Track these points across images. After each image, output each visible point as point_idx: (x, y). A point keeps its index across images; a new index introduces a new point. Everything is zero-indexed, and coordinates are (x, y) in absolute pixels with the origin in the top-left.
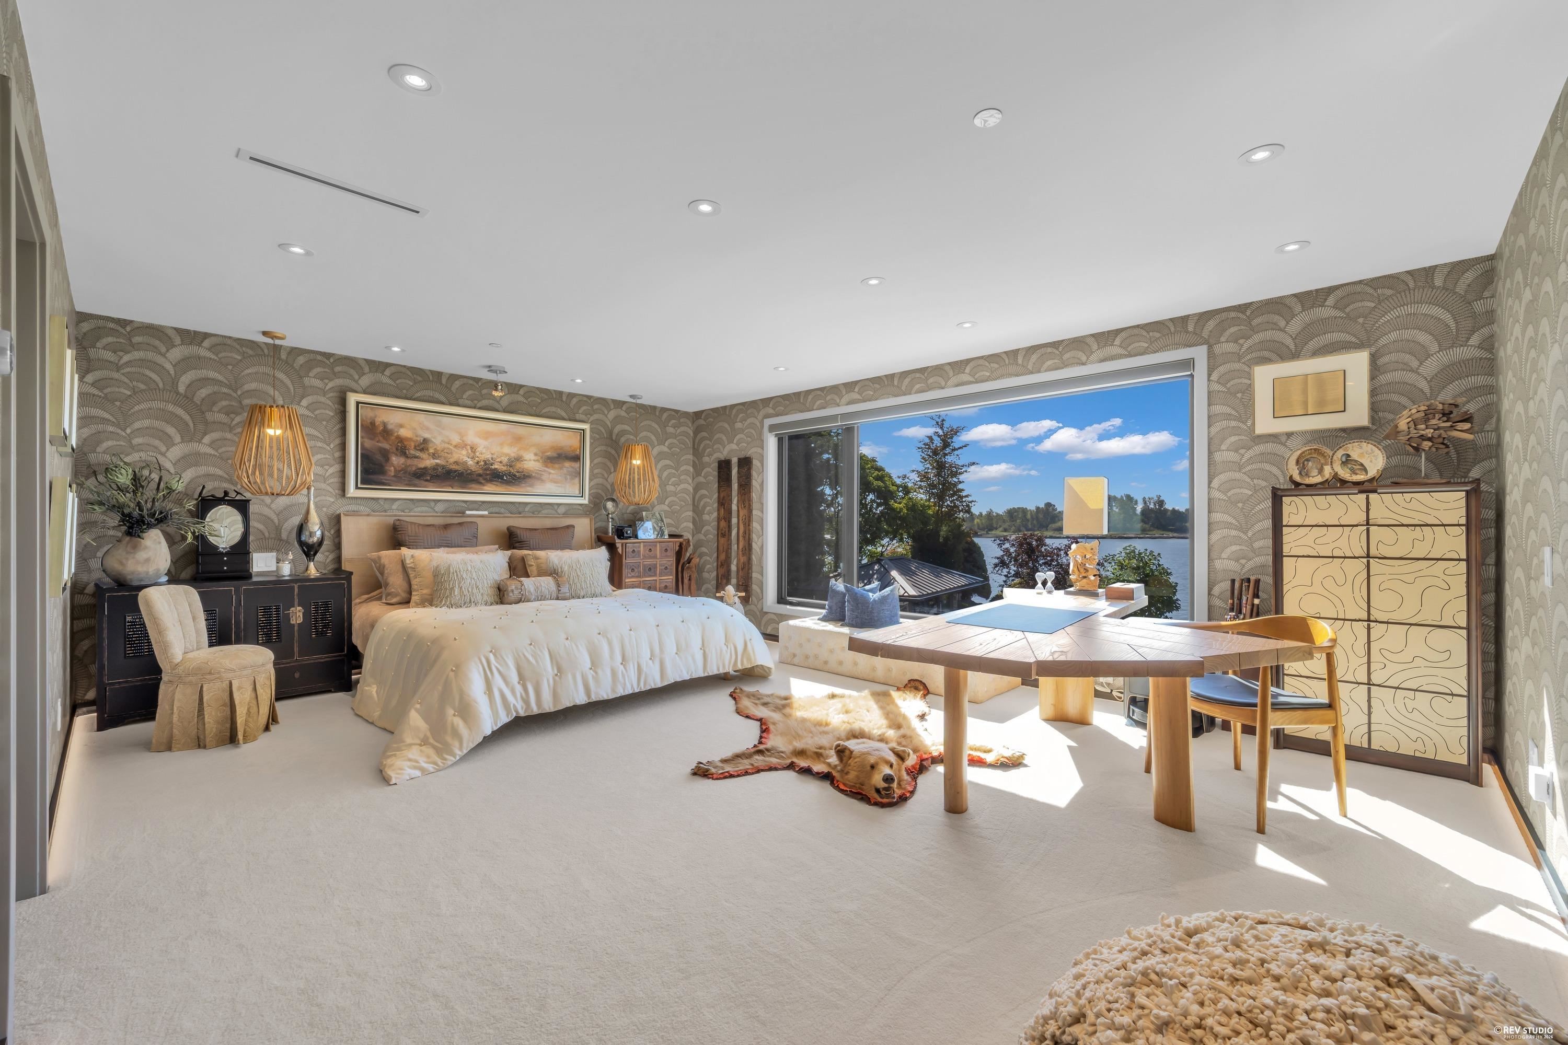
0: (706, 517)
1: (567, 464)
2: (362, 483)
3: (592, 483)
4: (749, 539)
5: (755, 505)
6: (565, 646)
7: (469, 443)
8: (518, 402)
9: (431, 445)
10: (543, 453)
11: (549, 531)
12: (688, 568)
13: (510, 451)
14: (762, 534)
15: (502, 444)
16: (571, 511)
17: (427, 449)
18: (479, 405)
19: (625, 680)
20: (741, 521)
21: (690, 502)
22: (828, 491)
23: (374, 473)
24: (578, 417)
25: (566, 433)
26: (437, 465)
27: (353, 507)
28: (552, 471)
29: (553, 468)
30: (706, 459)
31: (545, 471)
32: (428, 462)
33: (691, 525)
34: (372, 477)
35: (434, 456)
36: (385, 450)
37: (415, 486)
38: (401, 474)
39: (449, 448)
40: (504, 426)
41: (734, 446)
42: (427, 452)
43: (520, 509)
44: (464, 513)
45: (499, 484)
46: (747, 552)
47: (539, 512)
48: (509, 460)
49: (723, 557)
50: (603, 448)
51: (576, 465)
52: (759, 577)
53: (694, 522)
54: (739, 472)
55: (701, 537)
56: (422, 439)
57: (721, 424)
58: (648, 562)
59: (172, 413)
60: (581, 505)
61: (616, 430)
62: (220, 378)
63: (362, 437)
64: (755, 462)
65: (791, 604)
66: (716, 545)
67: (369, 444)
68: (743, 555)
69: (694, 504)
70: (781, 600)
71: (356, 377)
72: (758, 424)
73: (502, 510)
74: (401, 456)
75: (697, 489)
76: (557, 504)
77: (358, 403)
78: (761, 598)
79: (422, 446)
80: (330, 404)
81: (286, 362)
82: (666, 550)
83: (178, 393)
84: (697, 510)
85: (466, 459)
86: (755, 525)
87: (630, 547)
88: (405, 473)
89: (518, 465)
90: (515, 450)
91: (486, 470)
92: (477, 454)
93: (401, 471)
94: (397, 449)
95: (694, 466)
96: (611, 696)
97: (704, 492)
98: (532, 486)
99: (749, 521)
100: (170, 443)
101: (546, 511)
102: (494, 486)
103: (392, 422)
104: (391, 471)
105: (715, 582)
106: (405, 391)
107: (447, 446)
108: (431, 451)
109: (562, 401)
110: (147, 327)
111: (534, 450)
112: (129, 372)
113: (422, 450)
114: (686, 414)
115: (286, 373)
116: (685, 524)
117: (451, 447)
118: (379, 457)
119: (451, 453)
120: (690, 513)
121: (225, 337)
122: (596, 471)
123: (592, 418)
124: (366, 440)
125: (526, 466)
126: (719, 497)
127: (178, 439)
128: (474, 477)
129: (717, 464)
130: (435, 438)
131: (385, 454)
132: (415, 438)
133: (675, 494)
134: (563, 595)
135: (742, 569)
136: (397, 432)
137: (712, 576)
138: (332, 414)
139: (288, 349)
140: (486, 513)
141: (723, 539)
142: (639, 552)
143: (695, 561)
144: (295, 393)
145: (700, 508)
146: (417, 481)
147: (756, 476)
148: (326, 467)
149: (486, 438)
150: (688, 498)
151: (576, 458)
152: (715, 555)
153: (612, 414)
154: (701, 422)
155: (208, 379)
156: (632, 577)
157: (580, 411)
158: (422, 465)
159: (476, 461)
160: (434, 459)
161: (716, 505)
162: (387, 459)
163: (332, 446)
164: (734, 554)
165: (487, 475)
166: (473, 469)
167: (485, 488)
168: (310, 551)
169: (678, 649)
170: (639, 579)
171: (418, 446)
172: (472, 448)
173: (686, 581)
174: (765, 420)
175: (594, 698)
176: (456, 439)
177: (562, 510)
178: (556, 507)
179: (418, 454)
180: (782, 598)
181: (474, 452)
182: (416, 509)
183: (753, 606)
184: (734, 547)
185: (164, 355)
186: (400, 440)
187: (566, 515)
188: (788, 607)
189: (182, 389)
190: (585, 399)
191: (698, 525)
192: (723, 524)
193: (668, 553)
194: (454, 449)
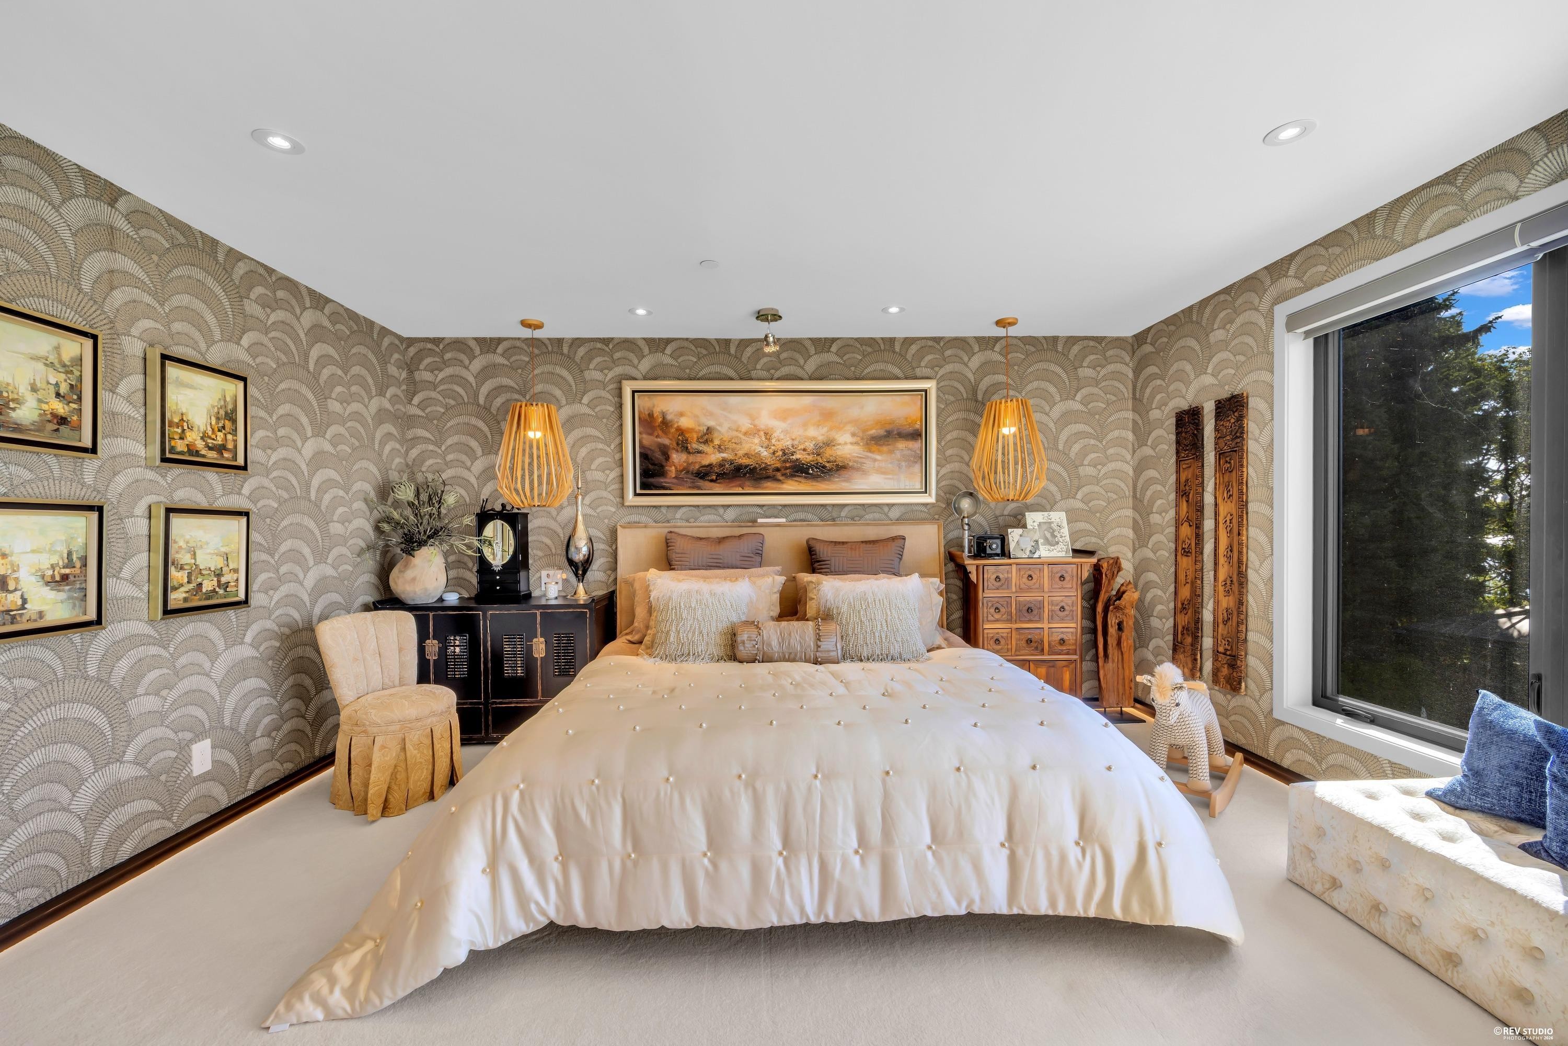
0: (1155, 518)
1: (902, 445)
2: (642, 487)
3: (943, 471)
4: (1240, 562)
5: (1254, 494)
6: (658, 794)
7: (763, 427)
8: (829, 363)
9: (716, 435)
10: (864, 431)
11: (864, 545)
12: (1118, 608)
13: (817, 433)
14: (1270, 553)
15: (805, 425)
16: (911, 515)
17: (712, 441)
18: (776, 375)
19: (782, 894)
20: (1221, 525)
21: (1128, 492)
22: (1493, 464)
23: (653, 475)
24: (918, 372)
25: (898, 398)
26: (724, 460)
27: (634, 518)
28: (878, 457)
29: (880, 452)
30: (1155, 414)
31: (867, 457)
32: (713, 457)
33: (1130, 533)
34: (651, 480)
35: (720, 449)
36: (665, 446)
37: (699, 488)
38: (683, 475)
39: (737, 437)
40: (807, 400)
41: (1208, 380)
42: (712, 445)
43: (835, 514)
44: (755, 521)
45: (803, 480)
46: (1235, 587)
47: (861, 517)
48: (816, 445)
49: (1185, 592)
50: (961, 415)
51: (916, 445)
52: (1264, 641)
53: (1136, 527)
54: (1217, 430)
55: (1147, 553)
56: (705, 429)
57: (1182, 343)
58: (1027, 598)
59: (474, 426)
60: (925, 505)
61: (983, 386)
62: (512, 384)
63: (640, 433)
64: (1255, 404)
65: (1350, 714)
66: (1173, 569)
67: (648, 440)
68: (1228, 593)
69: (1135, 496)
70: (1321, 699)
71: (636, 361)
72: (1261, 322)
73: (810, 516)
74: (682, 451)
75: (1139, 470)
76: (888, 505)
77: (634, 392)
78: (1267, 688)
79: (705, 438)
80: (611, 397)
81: (569, 357)
82: (1062, 578)
83: (479, 405)
84: (1141, 506)
85: (759, 449)
86: (1254, 533)
87: (990, 573)
88: (688, 472)
89: (829, 453)
90: (824, 430)
91: (785, 461)
92: (773, 441)
93: (681, 471)
94: (678, 444)
95: (1135, 429)
96: (747, 925)
97: (1152, 473)
98: (848, 480)
99: (1240, 524)
100: (474, 458)
101: (870, 516)
102: (796, 483)
103: (671, 410)
104: (672, 471)
105: (1170, 637)
106: (687, 371)
107: (735, 434)
108: (717, 442)
109: (894, 352)
110: (454, 342)
111: (850, 428)
112: (442, 390)
113: (706, 442)
114: (1118, 342)
115: (568, 370)
116: (1117, 531)
117: (741, 435)
118: (658, 455)
119: (741, 443)
120: (1129, 513)
121: (515, 339)
122: (949, 452)
123: (941, 372)
124: (644, 436)
125: (839, 453)
126: (1178, 481)
127: (479, 452)
128: (770, 472)
129: (1173, 420)
130: (720, 425)
131: (665, 452)
132: (697, 428)
133: (1097, 481)
134: (824, 655)
135: (1225, 622)
136: (677, 422)
137: (1167, 626)
138: (612, 409)
139: (570, 341)
140: (783, 520)
141: (1185, 559)
142: (1008, 580)
143: (1131, 596)
144: (576, 389)
145: (1145, 502)
146: (701, 483)
147: (1257, 432)
148: (607, 472)
149: (784, 419)
150: (1122, 485)
151: (916, 435)
152: (1172, 588)
153: (976, 361)
154: (1148, 348)
155: (502, 386)
156: (997, 621)
157: (923, 364)
158: (706, 462)
159: (771, 451)
160: (720, 452)
161: (1173, 496)
162: (667, 458)
163: (612, 447)
164: (1208, 590)
165: (786, 468)
166: (769, 461)
167: (785, 486)
168: (580, 569)
169: (935, 837)
170: (1009, 626)
171: (702, 437)
172: (766, 434)
173: (1112, 631)
174: (1276, 308)
175: (704, 922)
176: (745, 424)
177: (895, 513)
178: (886, 509)
179: (702, 447)
180: (1324, 696)
181: (769, 440)
182: (702, 518)
183: (1248, 699)
184: (1209, 576)
185: (467, 368)
186: (681, 431)
187: (900, 520)
188: (1340, 721)
189: (481, 401)
190: (930, 343)
191: (1142, 533)
192: (1186, 530)
193: (1067, 584)
194: (743, 437)
